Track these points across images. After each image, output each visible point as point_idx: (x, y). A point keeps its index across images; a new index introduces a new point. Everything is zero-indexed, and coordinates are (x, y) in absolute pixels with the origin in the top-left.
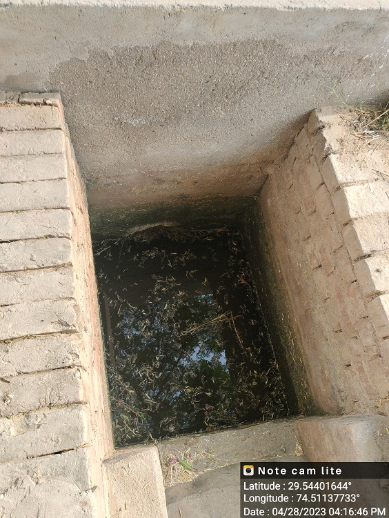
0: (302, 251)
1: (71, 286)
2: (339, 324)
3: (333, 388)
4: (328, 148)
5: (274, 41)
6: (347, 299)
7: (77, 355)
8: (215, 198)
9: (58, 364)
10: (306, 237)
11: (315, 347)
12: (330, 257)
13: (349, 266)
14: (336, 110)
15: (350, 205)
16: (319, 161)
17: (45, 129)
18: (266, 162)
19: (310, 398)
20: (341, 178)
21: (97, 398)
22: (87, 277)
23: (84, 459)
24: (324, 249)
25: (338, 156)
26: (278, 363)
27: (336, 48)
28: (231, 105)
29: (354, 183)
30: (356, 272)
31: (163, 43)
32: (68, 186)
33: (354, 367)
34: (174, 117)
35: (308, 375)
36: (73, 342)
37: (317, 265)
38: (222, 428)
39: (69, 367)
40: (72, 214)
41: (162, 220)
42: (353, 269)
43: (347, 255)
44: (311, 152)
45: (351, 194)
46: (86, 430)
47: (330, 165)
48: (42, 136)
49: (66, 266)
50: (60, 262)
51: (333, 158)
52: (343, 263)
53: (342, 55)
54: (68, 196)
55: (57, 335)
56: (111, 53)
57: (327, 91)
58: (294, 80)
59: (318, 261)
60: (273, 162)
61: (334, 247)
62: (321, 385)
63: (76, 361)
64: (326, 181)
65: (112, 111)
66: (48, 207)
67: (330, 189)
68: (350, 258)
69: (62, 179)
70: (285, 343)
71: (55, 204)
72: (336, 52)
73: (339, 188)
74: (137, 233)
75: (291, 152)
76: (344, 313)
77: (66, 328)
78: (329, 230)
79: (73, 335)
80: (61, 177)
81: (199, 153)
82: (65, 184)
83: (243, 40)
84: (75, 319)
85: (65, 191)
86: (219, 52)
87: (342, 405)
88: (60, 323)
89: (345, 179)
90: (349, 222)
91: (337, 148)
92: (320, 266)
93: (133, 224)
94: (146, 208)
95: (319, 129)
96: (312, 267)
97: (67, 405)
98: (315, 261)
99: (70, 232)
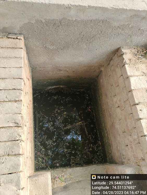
0: (112, 101)
1: (21, 109)
2: (125, 129)
3: (120, 154)
4: (125, 62)
5: (107, 20)
6: (128, 120)
7: (20, 136)
8: (81, 78)
9: (13, 139)
10: (114, 95)
11: (115, 137)
12: (123, 103)
13: (130, 108)
14: (129, 48)
15: (132, 84)
16: (121, 66)
17: (16, 48)
18: (101, 66)
19: (112, 157)
20: (129, 74)
21: (28, 152)
22: (28, 105)
23: (20, 177)
24: (121, 101)
25: (128, 65)
26: (101, 142)
27: (130, 24)
28: (89, 43)
29: (134, 76)
30: (132, 110)
31: (64, 18)
32: (23, 70)
33: (129, 146)
34: (66, 46)
35: (112, 148)
36: (19, 131)
37: (117, 106)
38: (77, 166)
39: (17, 140)
40: (24, 81)
41: (60, 85)
42: (131, 109)
43: (129, 103)
44: (118, 63)
45: (132, 80)
46: (21, 165)
47: (125, 69)
48: (15, 51)
49: (19, 101)
50: (17, 99)
51: (126, 66)
52: (128, 106)
53: (132, 27)
54: (23, 74)
55: (13, 127)
56: (44, 21)
57: (126, 41)
58: (114, 35)
59: (118, 105)
60: (104, 66)
61: (125, 100)
62: (116, 152)
63: (20, 138)
64: (123, 75)
65: (43, 43)
66: (15, 78)
67: (124, 78)
68: (130, 105)
69: (21, 67)
70: (104, 135)
71: (17, 77)
72: (130, 26)
73: (128, 78)
74: (50, 89)
75: (111, 63)
76: (127, 125)
77: (17, 125)
78: (123, 93)
79: (20, 128)
80: (20, 66)
81: (76, 61)
82: (22, 69)
83: (94, 19)
84: (21, 122)
85: (22, 72)
86: (85, 23)
87: (124, 160)
88: (15, 123)
89: (130, 74)
90: (131, 91)
91: (128, 62)
92: (119, 107)
93: (49, 86)
94: (54, 80)
95: (122, 54)
96: (116, 107)
97: (15, 155)
98: (117, 105)
99: (22, 88)
